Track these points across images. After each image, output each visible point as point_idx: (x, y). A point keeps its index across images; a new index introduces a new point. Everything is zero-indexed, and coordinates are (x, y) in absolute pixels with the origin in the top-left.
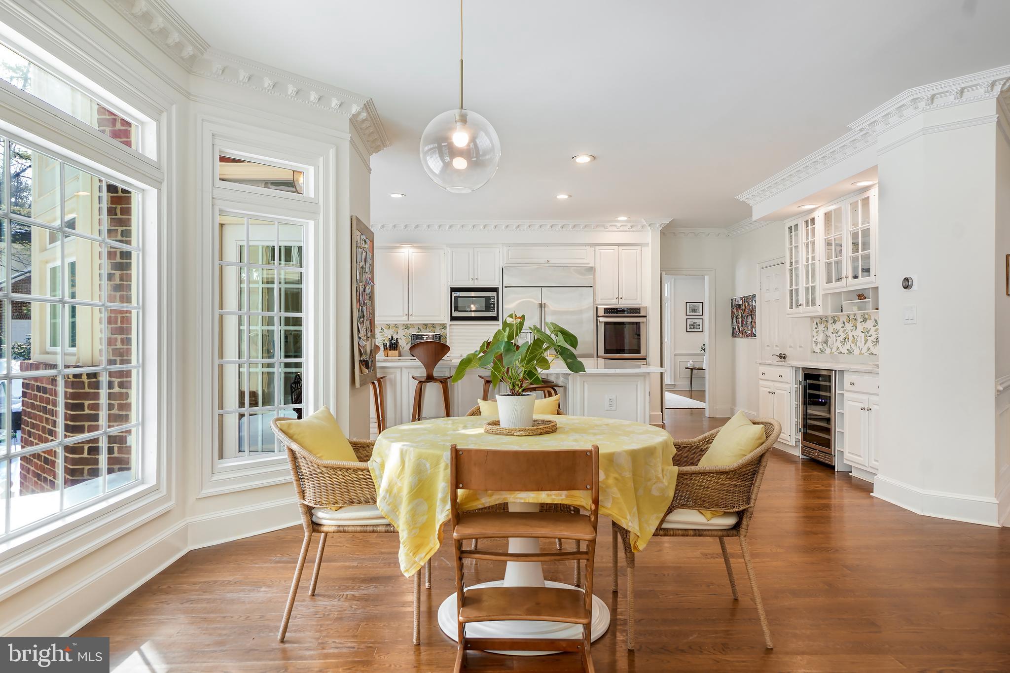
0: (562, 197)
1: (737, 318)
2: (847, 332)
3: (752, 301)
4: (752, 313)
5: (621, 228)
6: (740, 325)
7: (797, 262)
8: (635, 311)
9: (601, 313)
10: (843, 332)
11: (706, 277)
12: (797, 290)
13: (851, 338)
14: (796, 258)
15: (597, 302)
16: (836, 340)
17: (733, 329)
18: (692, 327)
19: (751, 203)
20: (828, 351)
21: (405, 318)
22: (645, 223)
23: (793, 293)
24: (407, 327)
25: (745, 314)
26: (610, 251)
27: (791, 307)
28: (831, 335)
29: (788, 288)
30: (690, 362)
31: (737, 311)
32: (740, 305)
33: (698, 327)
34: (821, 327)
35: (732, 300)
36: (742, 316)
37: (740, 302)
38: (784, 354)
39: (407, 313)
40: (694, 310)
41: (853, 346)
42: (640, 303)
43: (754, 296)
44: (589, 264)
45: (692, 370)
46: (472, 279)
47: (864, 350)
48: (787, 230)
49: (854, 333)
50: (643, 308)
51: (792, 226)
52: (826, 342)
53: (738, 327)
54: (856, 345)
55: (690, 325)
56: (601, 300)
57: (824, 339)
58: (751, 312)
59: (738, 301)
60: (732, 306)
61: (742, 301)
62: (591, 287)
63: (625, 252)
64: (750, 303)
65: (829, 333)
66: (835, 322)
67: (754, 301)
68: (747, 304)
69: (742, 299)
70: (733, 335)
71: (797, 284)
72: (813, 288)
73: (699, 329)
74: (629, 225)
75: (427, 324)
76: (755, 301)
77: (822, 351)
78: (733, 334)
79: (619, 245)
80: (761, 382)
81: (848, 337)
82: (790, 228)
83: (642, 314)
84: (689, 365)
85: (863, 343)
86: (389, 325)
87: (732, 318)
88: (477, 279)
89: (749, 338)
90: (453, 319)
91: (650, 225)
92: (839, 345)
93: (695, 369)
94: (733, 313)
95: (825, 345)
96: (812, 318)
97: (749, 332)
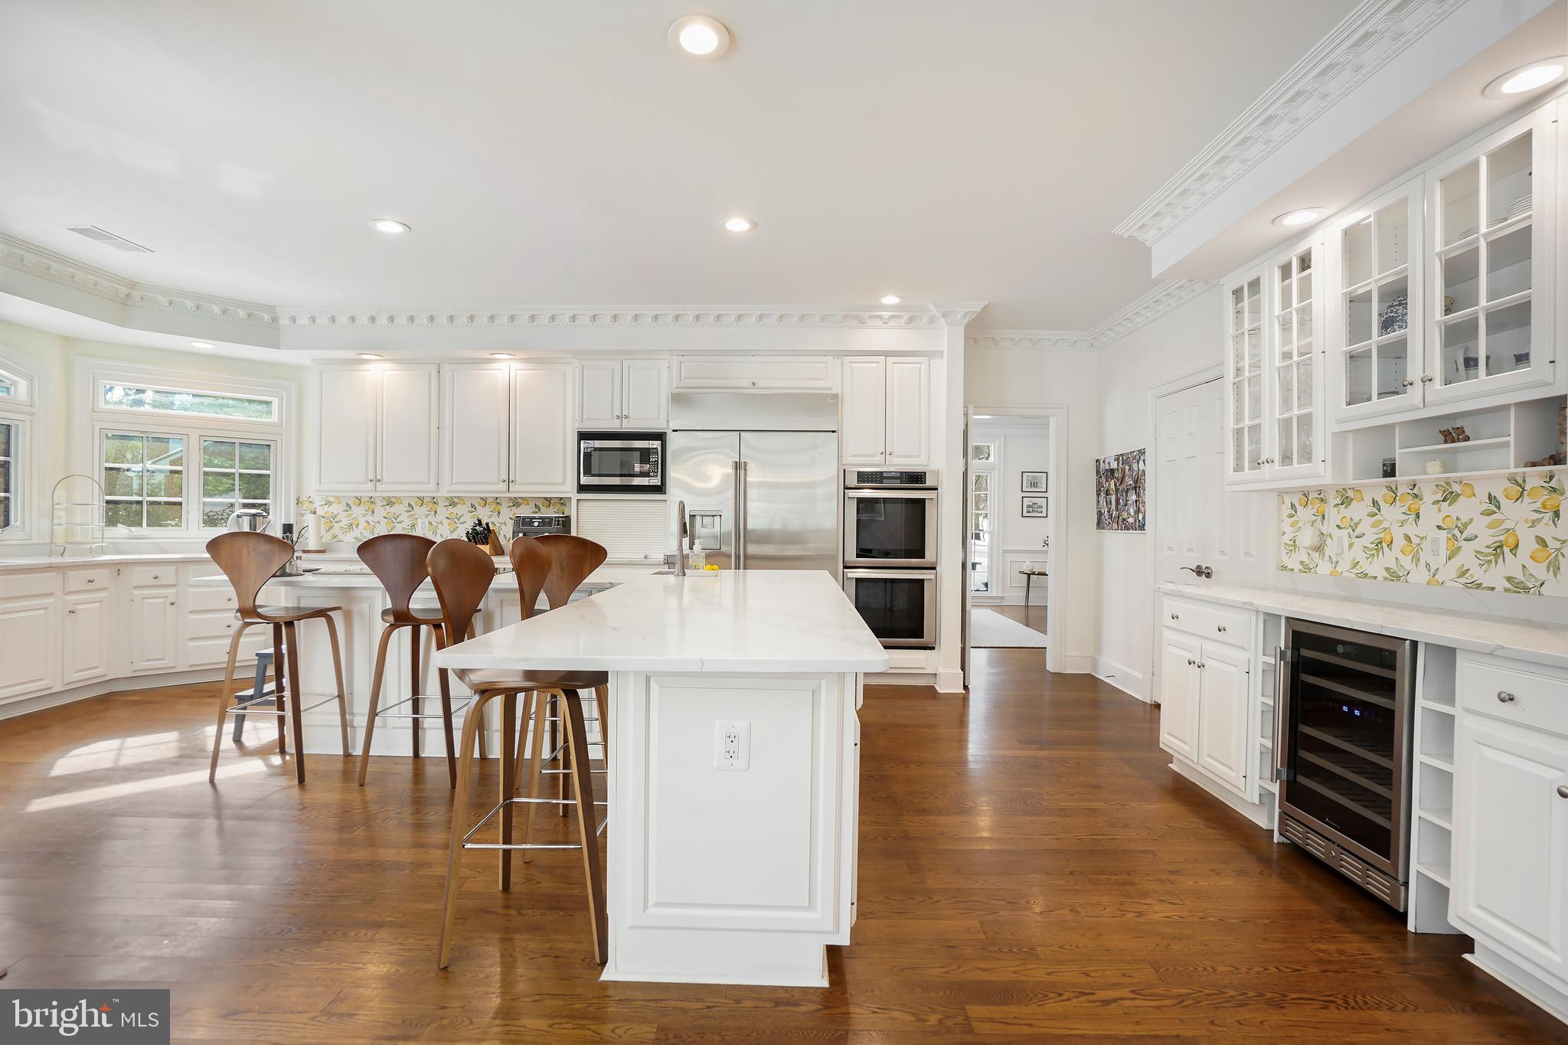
0: (737, 225)
1: (1107, 493)
2: (1385, 525)
3: (1138, 462)
4: (1138, 486)
5: (892, 323)
6: (1113, 507)
7: (1256, 365)
8: (916, 479)
9: (852, 481)
10: (1374, 525)
11: (1052, 421)
12: (1255, 430)
13: (1399, 542)
14: (1252, 356)
15: (844, 462)
16: (1351, 545)
17: (1100, 514)
18: (1031, 510)
19: (1149, 236)
20: (1324, 568)
21: (503, 487)
22: (935, 312)
23: (1246, 436)
24: (516, 503)
25: (1123, 486)
26: (871, 367)
27: (1239, 467)
28: (1336, 532)
29: (1231, 424)
30: (1027, 563)
31: (1107, 481)
32: (1112, 471)
33: (1040, 510)
34: (1305, 514)
35: (1097, 461)
36: (1117, 490)
37: (1114, 465)
38: (1207, 568)
39: (505, 477)
40: (1034, 484)
41: (1406, 561)
42: (925, 463)
43: (1142, 452)
44: (830, 389)
45: (1029, 575)
46: (618, 417)
47: (1448, 572)
48: (1229, 299)
49: (1410, 529)
50: (932, 472)
51: (1242, 287)
52: (1319, 548)
53: (1109, 512)
54: (1416, 559)
55: (1028, 506)
56: (853, 456)
57: (1316, 541)
58: (1136, 482)
59: (1109, 463)
60: (1098, 472)
61: (1118, 463)
62: (834, 432)
63: (899, 369)
64: (1135, 466)
65: (1329, 527)
66: (1346, 501)
67: (1141, 462)
68: (1127, 468)
69: (1117, 460)
70: (1100, 524)
71: (1256, 413)
72: (1306, 421)
73: (1042, 512)
74: (906, 316)
75: (551, 498)
76: (1144, 461)
77: (1306, 569)
78: (1098, 524)
79: (887, 354)
80: (1167, 634)
81: (1388, 539)
82: (1238, 293)
83: (929, 483)
84: (1026, 568)
85: (1444, 553)
86: (485, 500)
87: (1098, 495)
88: (626, 417)
89: (1131, 531)
90: (582, 489)
91: (944, 316)
92: (1361, 557)
93: (1034, 574)
94: (1099, 485)
95: (1315, 555)
96: (1281, 493)
97: (1131, 520)
